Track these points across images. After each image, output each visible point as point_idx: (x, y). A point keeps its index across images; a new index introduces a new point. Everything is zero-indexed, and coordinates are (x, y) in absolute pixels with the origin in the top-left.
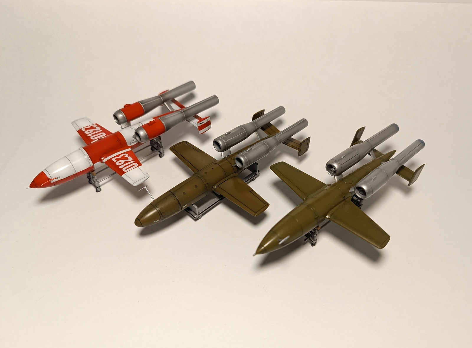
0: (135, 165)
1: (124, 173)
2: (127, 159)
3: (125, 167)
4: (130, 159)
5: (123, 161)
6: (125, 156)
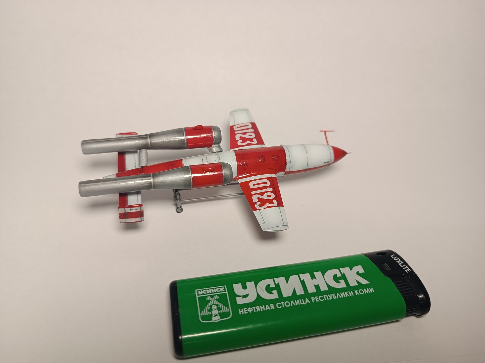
0: (238, 128)
1: (251, 123)
2: (241, 137)
3: (248, 129)
4: (237, 137)
5: (247, 136)
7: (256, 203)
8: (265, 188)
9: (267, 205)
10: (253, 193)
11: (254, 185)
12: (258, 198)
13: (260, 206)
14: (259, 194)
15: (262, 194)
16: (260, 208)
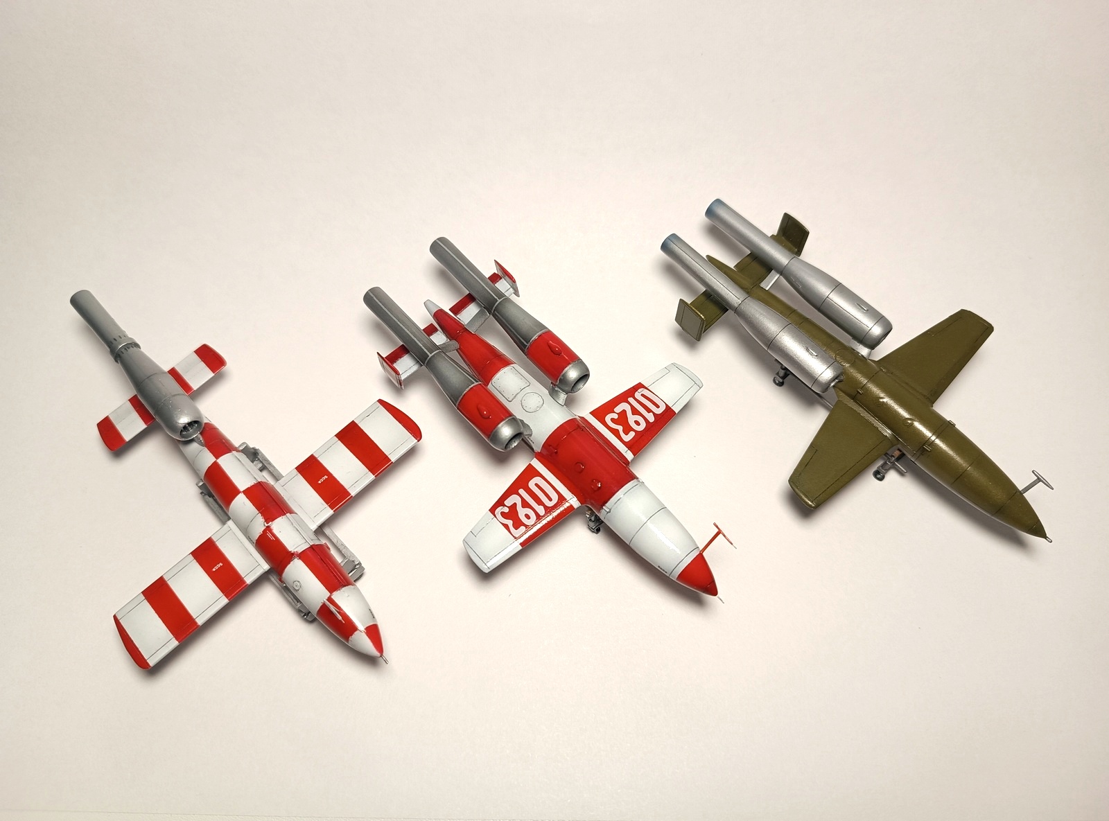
0: (643, 395)
1: (668, 408)
2: (624, 412)
3: (649, 410)
4: (623, 406)
5: (631, 419)
6: (613, 420)
7: (504, 505)
8: (539, 502)
9: (510, 523)
10: (521, 491)
11: (537, 485)
12: (515, 504)
13: (503, 514)
14: (523, 500)
15: (525, 504)
16: (499, 516)
